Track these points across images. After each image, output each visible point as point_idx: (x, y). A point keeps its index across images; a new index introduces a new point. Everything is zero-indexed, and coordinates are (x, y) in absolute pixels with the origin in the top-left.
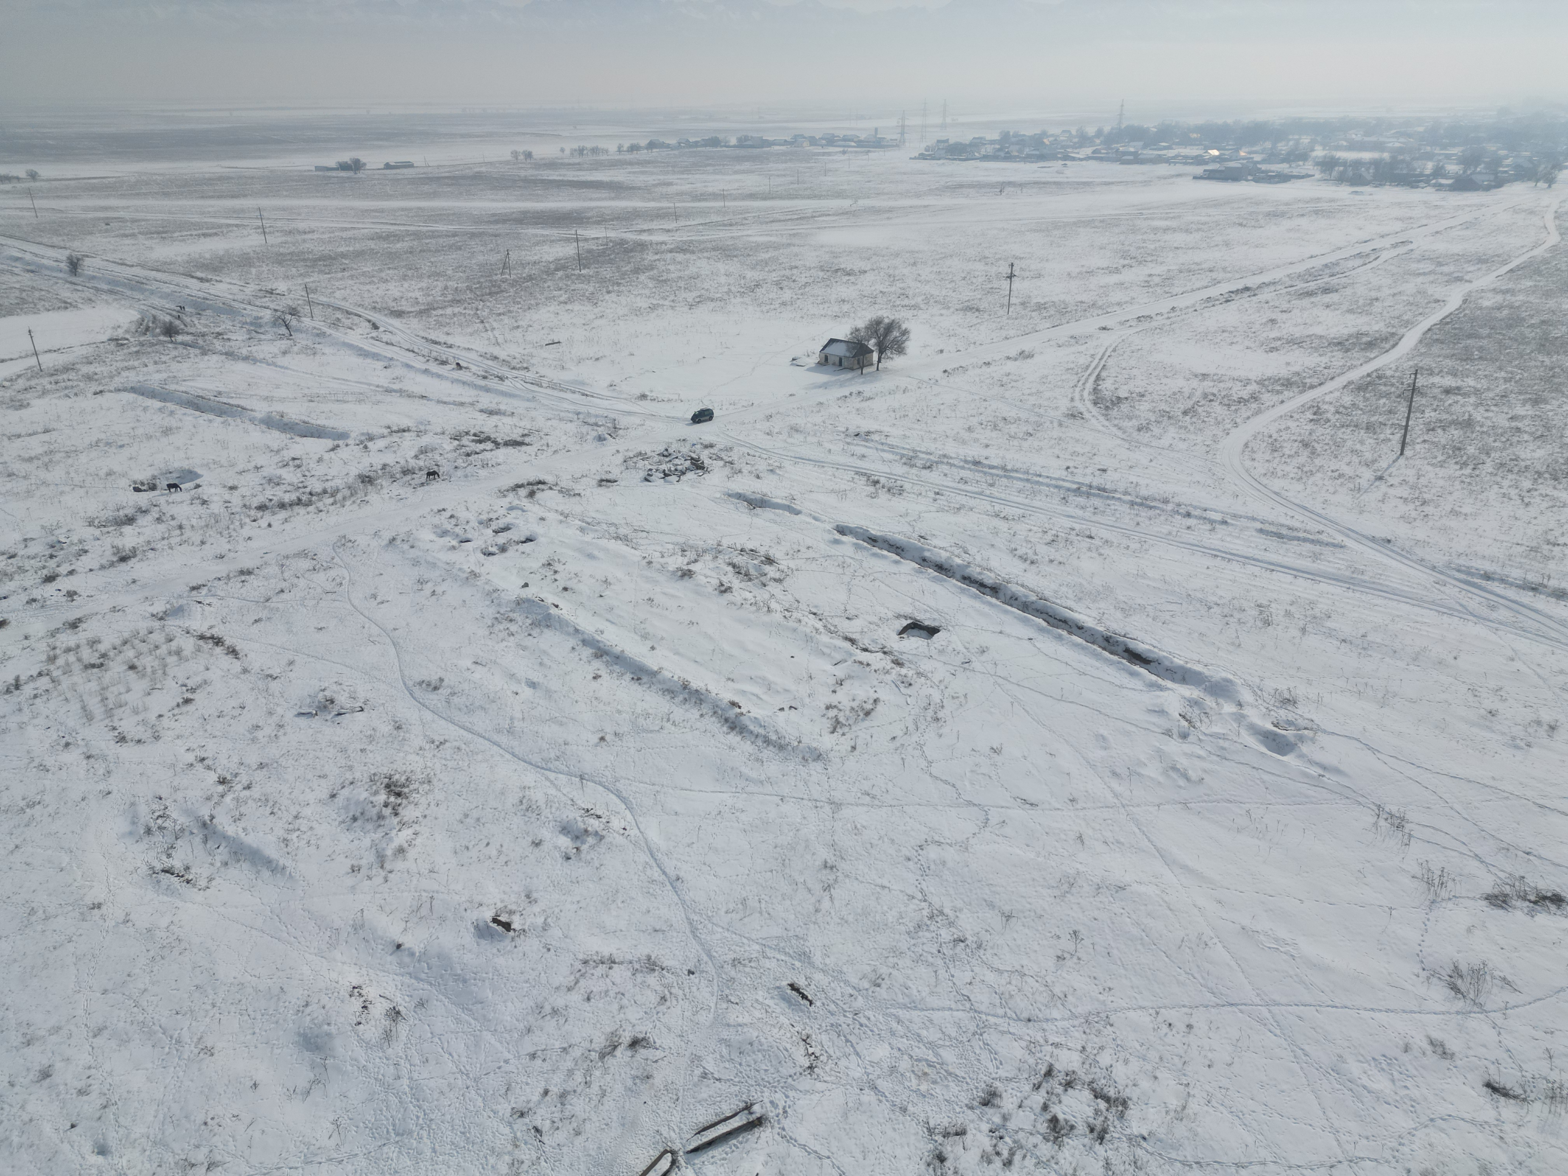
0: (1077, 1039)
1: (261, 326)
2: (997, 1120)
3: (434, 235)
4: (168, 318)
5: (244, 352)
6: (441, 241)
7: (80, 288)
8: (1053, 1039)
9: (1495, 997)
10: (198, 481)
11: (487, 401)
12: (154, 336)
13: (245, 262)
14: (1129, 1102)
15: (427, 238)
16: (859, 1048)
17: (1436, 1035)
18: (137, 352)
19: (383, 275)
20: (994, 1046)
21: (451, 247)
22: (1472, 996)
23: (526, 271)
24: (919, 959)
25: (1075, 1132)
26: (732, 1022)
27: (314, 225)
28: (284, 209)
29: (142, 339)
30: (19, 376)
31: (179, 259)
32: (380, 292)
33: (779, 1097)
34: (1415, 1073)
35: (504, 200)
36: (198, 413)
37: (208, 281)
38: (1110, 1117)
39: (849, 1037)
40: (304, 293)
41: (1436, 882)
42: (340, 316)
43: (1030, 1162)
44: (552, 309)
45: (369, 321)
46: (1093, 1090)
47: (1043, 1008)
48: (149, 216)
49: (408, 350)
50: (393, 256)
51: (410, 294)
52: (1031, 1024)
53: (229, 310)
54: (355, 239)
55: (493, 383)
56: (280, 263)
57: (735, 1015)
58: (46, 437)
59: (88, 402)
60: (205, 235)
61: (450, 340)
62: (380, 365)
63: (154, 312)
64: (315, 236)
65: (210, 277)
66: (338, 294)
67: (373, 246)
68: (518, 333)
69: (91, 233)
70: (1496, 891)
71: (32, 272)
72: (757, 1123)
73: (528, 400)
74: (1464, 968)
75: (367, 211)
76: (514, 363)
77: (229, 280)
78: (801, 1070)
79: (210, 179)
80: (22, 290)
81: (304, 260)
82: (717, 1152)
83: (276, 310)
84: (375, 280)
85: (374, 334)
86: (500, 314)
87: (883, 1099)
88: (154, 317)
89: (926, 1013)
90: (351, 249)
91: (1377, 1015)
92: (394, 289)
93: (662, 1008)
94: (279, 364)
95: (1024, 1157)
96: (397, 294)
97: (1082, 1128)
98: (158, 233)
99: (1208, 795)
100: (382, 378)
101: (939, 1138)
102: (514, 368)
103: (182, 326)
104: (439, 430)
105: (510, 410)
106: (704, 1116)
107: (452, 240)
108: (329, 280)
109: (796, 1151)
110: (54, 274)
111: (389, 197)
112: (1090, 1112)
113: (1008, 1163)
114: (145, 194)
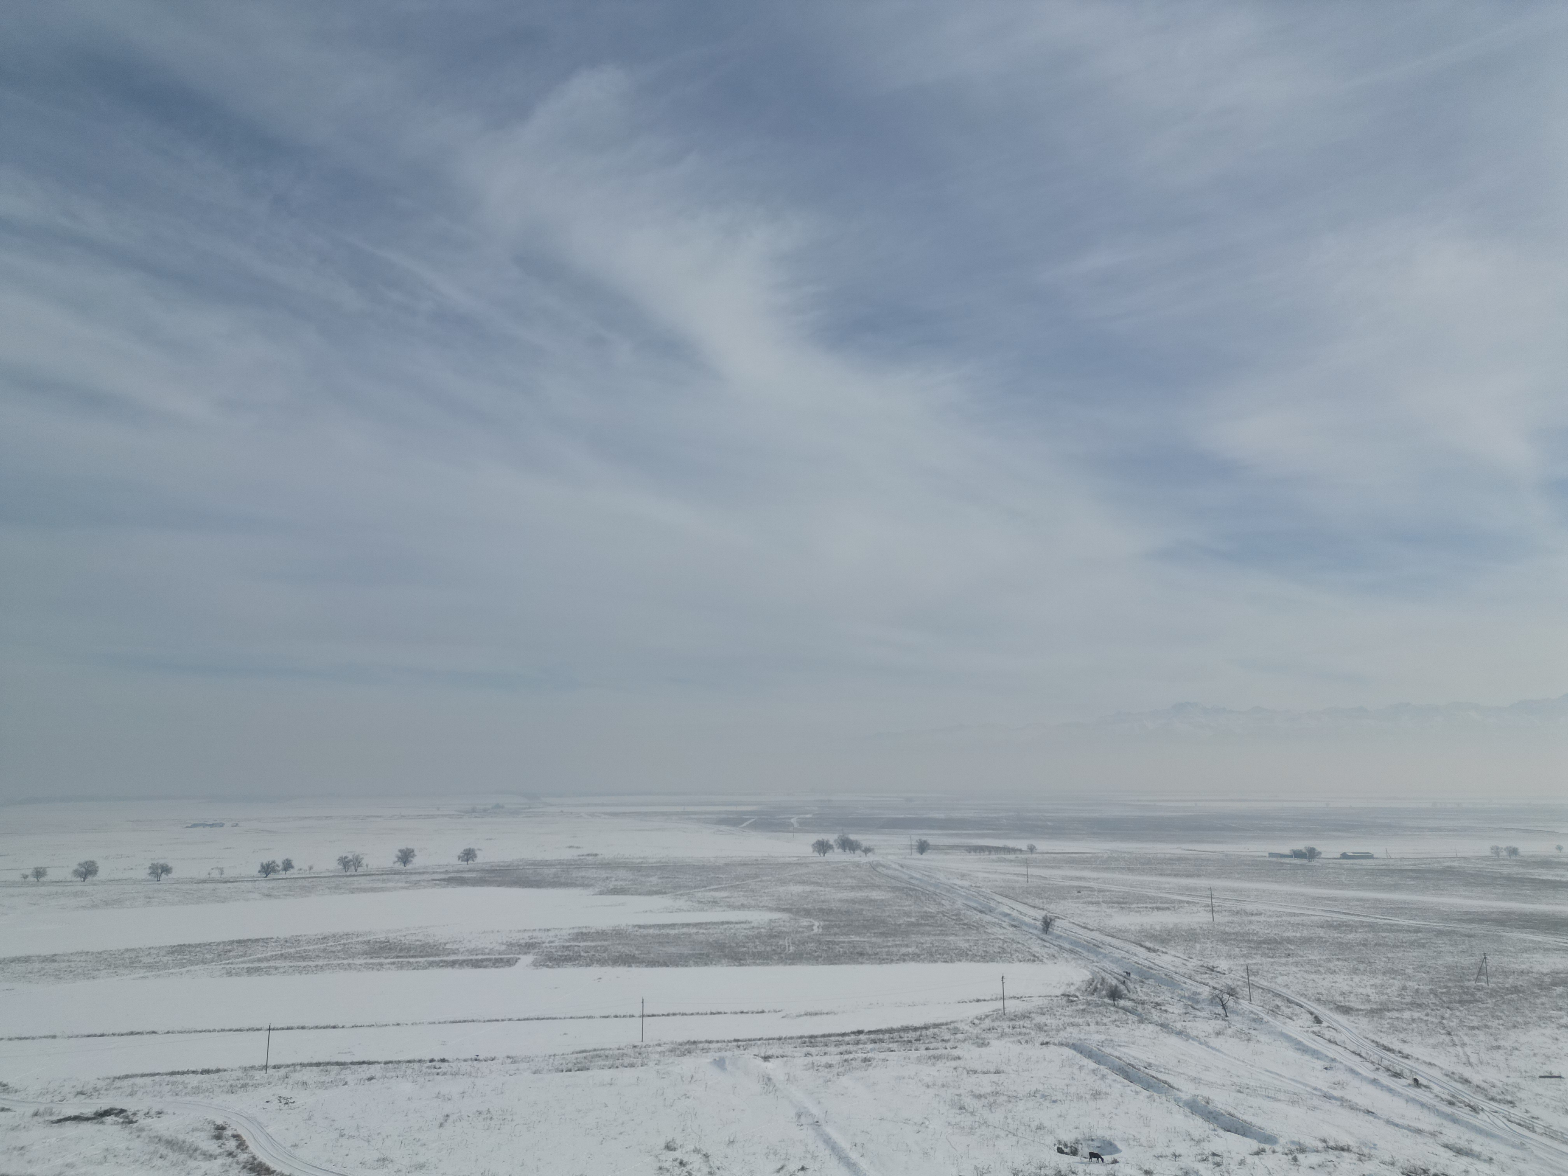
1: (1198, 1002)
3: (1392, 929)
4: (1114, 982)
5: (1179, 1026)
6: (1401, 936)
7: (1047, 944)
10: (1116, 1156)
11: (1453, 1134)
12: (1100, 997)
13: (1190, 937)
15: (1383, 931)
18: (1084, 1010)
19: (1331, 965)
21: (1412, 943)
23: (1510, 980)
27: (1261, 907)
28: (1234, 890)
29: (1089, 998)
30: (987, 1016)
31: (1133, 928)
32: (1326, 984)
35: (1481, 898)
36: (1126, 1081)
37: (1155, 951)
40: (1245, 975)
42: (1279, 1004)
44: (1548, 1032)
45: (1311, 1013)
48: (1113, 888)
49: (1353, 1052)
50: (1343, 947)
51: (1360, 990)
53: (1169, 982)
54: (1303, 925)
55: (1463, 1113)
56: (1224, 941)
58: (995, 1078)
59: (1035, 1051)
60: (1158, 909)
61: (1407, 1049)
62: (1319, 1064)
63: (1103, 974)
64: (1262, 919)
65: (1157, 947)
66: (1280, 980)
67: (1322, 935)
68: (1499, 1056)
69: (1065, 898)
71: (1015, 926)
73: (1514, 1146)
75: (1318, 898)
76: (1493, 1092)
77: (1173, 953)
79: (1170, 859)
80: (1004, 941)
81: (1249, 941)
83: (1214, 988)
84: (1321, 969)
85: (1316, 1028)
86: (1473, 1028)
88: (1103, 979)
90: (1298, 935)
92: (1342, 982)
94: (1211, 1044)
96: (1346, 988)
98: (1119, 903)
100: (1322, 1080)
102: (1492, 1099)
103: (1126, 992)
104: (1387, 1159)
105: (1486, 1153)
107: (1414, 937)
108: (1272, 964)
110: (1031, 931)
111: (1343, 886)
114: (1113, 869)
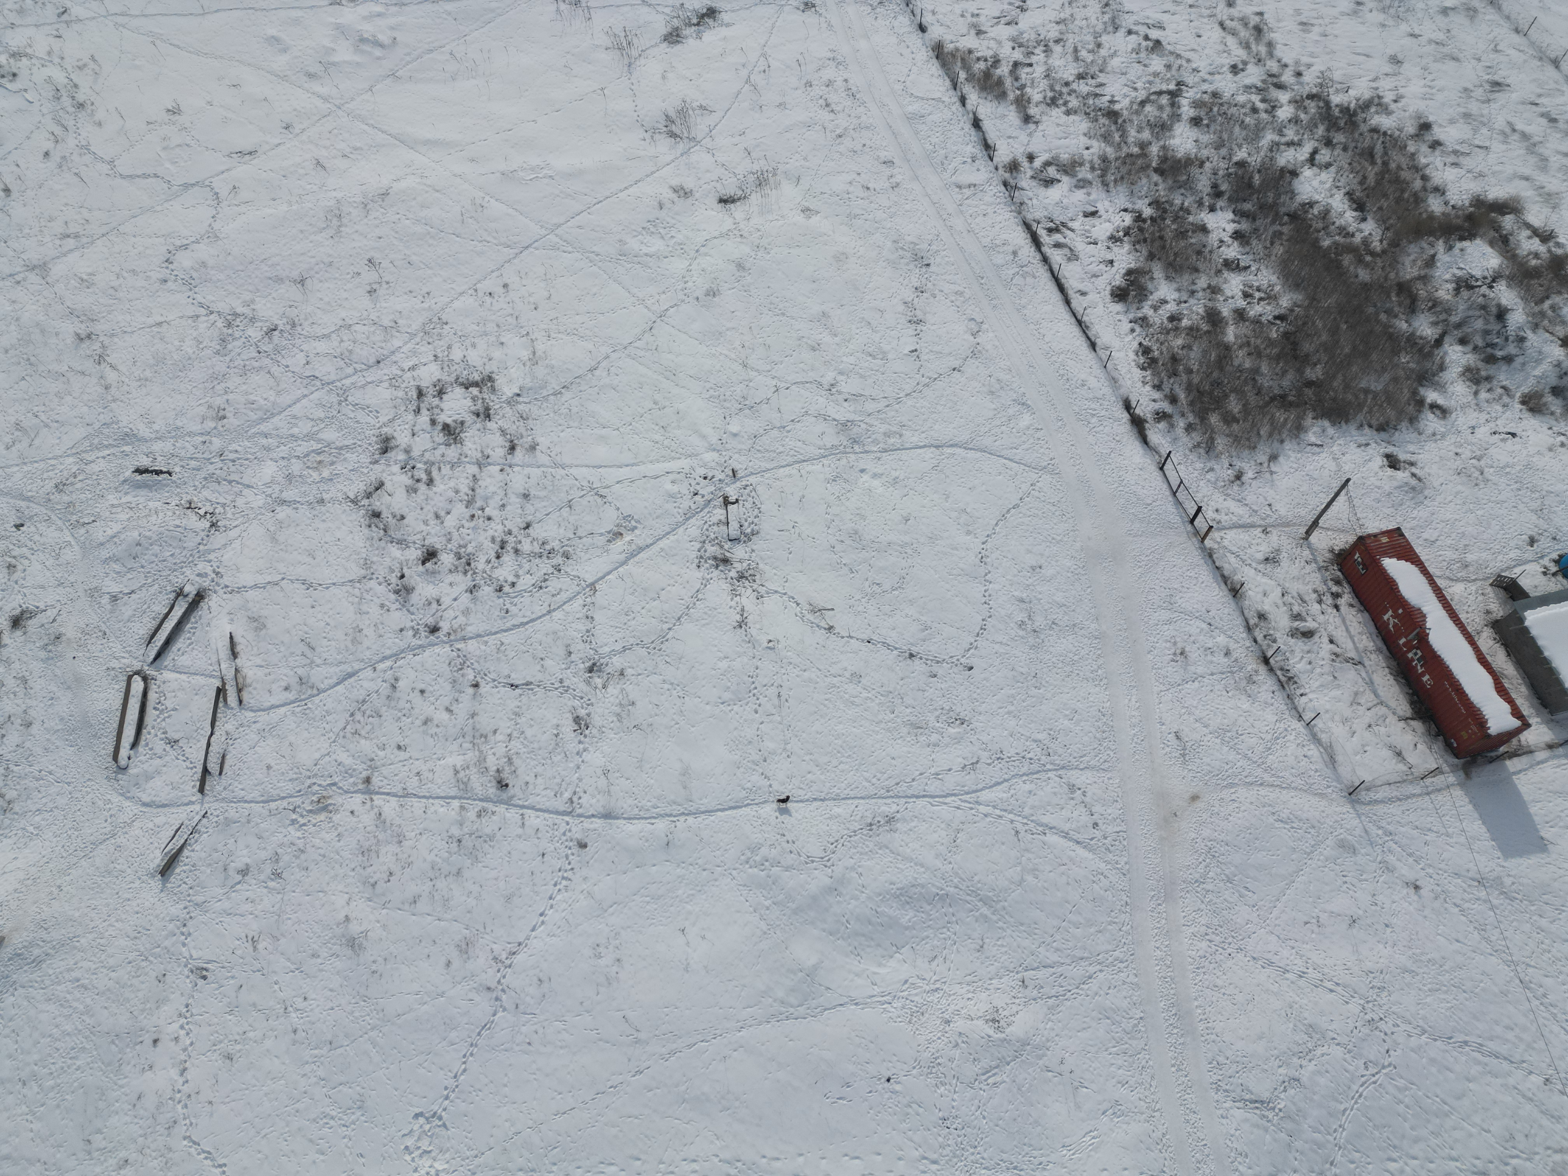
0: (426, 352)
2: (402, 457)
8: (407, 365)
9: (700, 125)
14: (493, 375)
16: (246, 481)
17: (675, 182)
20: (362, 402)
22: (686, 135)
24: (245, 372)
25: (466, 425)
26: (102, 539)
33: (202, 567)
34: (674, 221)
38: (486, 396)
39: (228, 478)
41: (624, 44)
43: (446, 470)
46: (462, 384)
47: (383, 345)
52: (381, 364)
57: (100, 533)
70: (669, 29)
72: (200, 597)
74: (672, 114)
78: (206, 533)
82: (180, 643)
87: (298, 505)
89: (286, 413)
91: (631, 191)
93: (18, 575)
95: (440, 469)
97: (469, 418)
99: (409, 54)
101: (365, 502)
106: (143, 628)
109: (251, 594)
112: (468, 402)
113: (430, 482)
